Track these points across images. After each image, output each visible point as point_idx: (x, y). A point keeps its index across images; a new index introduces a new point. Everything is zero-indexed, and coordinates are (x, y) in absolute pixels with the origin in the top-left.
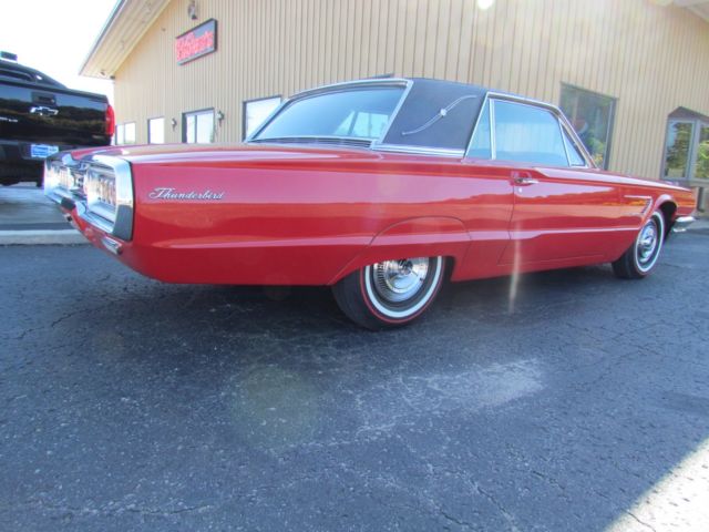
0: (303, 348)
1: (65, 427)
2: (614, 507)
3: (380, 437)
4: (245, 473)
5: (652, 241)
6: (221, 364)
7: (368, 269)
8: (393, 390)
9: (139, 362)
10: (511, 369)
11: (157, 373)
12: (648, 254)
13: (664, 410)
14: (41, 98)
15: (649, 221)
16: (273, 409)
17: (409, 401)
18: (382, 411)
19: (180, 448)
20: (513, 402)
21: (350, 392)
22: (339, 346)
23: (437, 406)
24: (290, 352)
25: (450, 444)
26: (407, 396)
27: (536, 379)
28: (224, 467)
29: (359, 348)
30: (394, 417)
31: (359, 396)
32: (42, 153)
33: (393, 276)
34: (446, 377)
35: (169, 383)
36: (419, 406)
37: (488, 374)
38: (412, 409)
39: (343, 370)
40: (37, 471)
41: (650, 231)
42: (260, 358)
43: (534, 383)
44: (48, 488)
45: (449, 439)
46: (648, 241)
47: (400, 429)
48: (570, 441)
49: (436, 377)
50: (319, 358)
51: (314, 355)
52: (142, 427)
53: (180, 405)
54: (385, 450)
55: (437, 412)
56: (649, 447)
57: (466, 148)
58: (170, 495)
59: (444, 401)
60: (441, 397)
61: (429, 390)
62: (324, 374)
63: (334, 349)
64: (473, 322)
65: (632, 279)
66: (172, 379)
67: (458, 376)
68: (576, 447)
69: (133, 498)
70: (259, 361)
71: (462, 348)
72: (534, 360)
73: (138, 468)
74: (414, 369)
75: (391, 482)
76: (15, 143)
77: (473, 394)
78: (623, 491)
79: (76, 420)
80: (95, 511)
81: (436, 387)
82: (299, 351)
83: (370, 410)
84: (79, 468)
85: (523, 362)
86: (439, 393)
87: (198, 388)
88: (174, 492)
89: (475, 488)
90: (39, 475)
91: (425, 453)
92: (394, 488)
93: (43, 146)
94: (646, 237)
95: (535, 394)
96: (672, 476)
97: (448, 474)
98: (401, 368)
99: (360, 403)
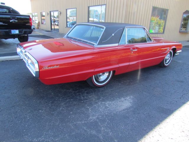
0: (79, 94)
1: (29, 119)
2: (138, 138)
3: (93, 120)
4: (65, 131)
5: (169, 58)
6: (61, 99)
7: (94, 76)
8: (98, 106)
9: (43, 100)
10: (125, 100)
11: (47, 103)
12: (168, 61)
13: (157, 112)
14: (13, 18)
15: (169, 53)
16: (71, 113)
17: (101, 110)
18: (95, 113)
19: (52, 124)
20: (124, 110)
21: (88, 107)
22: (87, 93)
23: (107, 111)
24: (76, 95)
25: (108, 122)
26: (101, 108)
27: (131, 103)
28: (61, 129)
29: (92, 94)
30: (97, 115)
31: (90, 109)
32: (14, 32)
33: (100, 76)
34: (110, 102)
35: (49, 106)
36: (103, 111)
37: (120, 101)
38: (101, 112)
39: (87, 101)
40: (25, 131)
41: (169, 55)
42: (69, 97)
43: (130, 104)
44: (27, 135)
45: (108, 121)
46: (168, 58)
47: (98, 118)
48: (133, 121)
49: (108, 102)
50: (82, 97)
51: (81, 96)
52: (44, 119)
53: (52, 112)
54: (94, 124)
55: (107, 113)
56: (150, 123)
57: (119, 43)
58: (50, 136)
59: (109, 110)
60: (108, 109)
61: (106, 106)
62: (83, 102)
63: (86, 94)
64: (120, 84)
65: (163, 67)
66: (50, 105)
67: (113, 102)
68: (134, 123)
69: (43, 137)
70: (69, 99)
71: (116, 93)
72: (132, 97)
73: (44, 129)
74: (103, 100)
75: (94, 132)
76: (7, 30)
77: (115, 107)
78: (141, 135)
79: (31, 117)
80: (36, 140)
81: (107, 106)
82: (78, 95)
83: (92, 113)
84: (32, 130)
85: (129, 97)
86: (108, 107)
87: (55, 107)
88: (51, 135)
89: (111, 134)
90: (25, 132)
91: (102, 125)
92: (94, 134)
93: (14, 30)
94: (167, 57)
95: (129, 108)
96: (152, 131)
97: (106, 130)
98: (101, 100)
99: (90, 110)
